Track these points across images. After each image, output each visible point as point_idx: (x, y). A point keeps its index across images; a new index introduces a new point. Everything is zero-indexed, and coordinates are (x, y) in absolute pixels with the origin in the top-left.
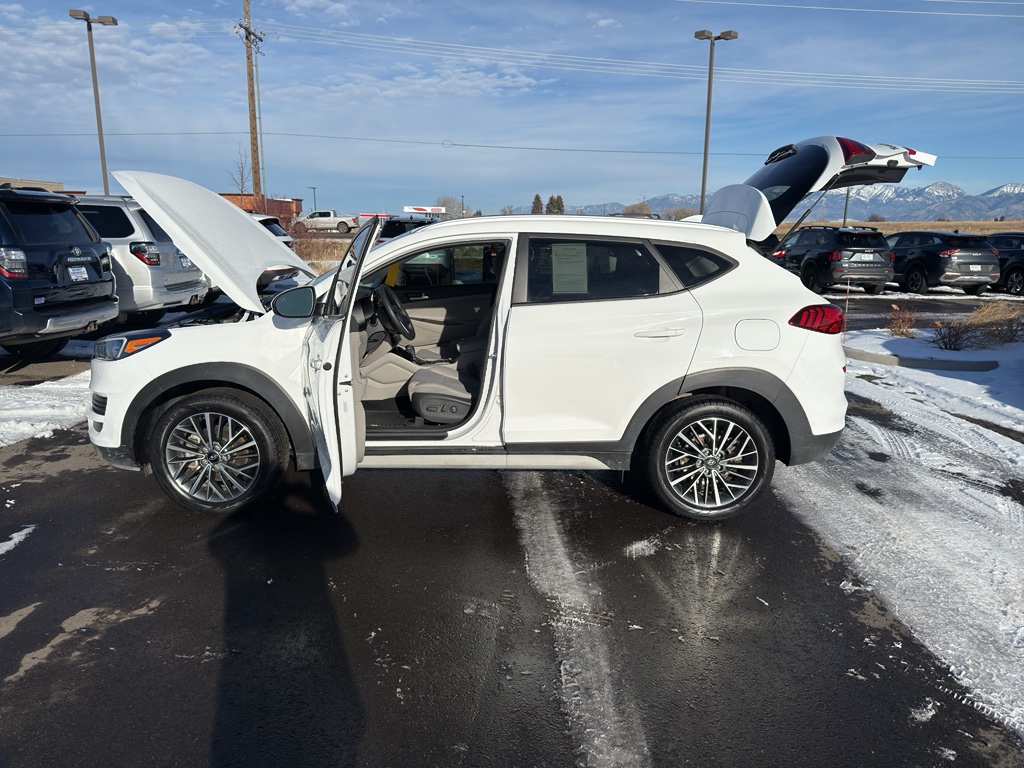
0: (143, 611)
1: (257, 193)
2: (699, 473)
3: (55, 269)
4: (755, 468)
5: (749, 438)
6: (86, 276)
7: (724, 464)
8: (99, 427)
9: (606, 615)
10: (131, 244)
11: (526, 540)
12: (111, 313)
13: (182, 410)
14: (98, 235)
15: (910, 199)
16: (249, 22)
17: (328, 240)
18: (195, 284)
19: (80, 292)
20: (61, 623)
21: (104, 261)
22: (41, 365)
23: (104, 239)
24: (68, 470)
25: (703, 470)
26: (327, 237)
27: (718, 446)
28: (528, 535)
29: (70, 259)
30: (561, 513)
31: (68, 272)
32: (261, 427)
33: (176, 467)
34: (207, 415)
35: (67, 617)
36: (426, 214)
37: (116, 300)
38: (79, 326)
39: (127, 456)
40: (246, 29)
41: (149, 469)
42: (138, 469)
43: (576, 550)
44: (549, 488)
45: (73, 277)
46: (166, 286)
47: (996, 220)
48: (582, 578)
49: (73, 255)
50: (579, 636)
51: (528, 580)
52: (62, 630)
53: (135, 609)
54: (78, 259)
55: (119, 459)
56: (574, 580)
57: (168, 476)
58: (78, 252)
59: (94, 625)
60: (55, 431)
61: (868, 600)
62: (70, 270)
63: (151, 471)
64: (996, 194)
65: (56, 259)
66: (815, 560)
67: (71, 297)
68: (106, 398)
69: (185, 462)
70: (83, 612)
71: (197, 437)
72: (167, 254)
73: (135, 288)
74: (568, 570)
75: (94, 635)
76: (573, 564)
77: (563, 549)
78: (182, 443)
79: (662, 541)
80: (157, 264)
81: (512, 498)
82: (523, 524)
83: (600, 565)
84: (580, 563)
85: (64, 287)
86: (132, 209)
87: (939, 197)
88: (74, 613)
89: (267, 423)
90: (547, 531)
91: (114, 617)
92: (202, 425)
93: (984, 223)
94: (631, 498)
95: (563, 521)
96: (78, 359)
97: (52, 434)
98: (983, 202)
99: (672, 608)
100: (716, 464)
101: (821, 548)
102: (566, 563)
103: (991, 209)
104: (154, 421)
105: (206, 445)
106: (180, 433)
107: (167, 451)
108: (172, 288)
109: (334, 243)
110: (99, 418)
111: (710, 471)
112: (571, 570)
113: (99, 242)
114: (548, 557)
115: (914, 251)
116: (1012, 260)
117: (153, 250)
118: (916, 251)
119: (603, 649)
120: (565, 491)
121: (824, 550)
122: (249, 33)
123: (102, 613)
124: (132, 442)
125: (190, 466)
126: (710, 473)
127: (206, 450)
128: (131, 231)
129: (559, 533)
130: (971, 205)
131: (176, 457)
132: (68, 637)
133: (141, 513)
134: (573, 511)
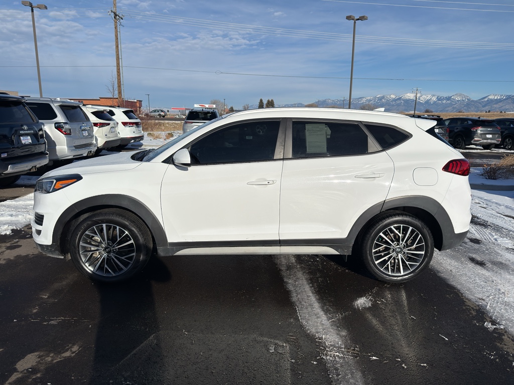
0: (67, 354)
1: (120, 97)
2: (391, 256)
3: (13, 137)
4: (423, 253)
5: (420, 235)
6: (30, 141)
7: (406, 250)
8: (39, 232)
9: (354, 350)
10: (55, 124)
11: (294, 299)
12: (45, 162)
13: (89, 222)
14: (37, 119)
15: (444, 102)
16: (116, 10)
17: (157, 121)
18: (90, 145)
19: (27, 150)
20: (15, 365)
21: (41, 133)
22: (5, 190)
23: (40, 121)
24: (20, 255)
25: (394, 254)
26: (156, 120)
27: (403, 240)
28: (295, 294)
29: (22, 132)
30: (311, 279)
31: (20, 139)
32: (136, 232)
33: (86, 256)
34: (104, 225)
35: (20, 360)
36: (206, 108)
37: (47, 154)
38: (27, 169)
39: (56, 250)
40: (115, 13)
41: (69, 257)
42: (63, 257)
43: (325, 305)
44: (300, 263)
45: (23, 142)
46: (74, 146)
47: (486, 112)
48: (333, 324)
49: (23, 130)
50: (342, 366)
51: (301, 326)
52: (16, 370)
53: (63, 353)
54: (26, 132)
55: (51, 252)
56: (329, 325)
57: (81, 261)
58: (26, 128)
59: (37, 365)
60: (13, 230)
61: (504, 335)
62: (22, 138)
63: (70, 258)
64: (486, 99)
65: (13, 132)
66: (464, 308)
67: (22, 152)
68: (43, 216)
69: (91, 253)
70: (29, 356)
71: (98, 238)
72: (75, 129)
73: (57, 147)
74: (323, 318)
75: (37, 373)
76: (326, 314)
77: (317, 304)
78: (89, 241)
79: (373, 297)
80: (70, 134)
81: (280, 270)
82: (291, 287)
83: (342, 315)
84: (330, 314)
85: (18, 147)
86: (56, 105)
87: (458, 101)
88: (23, 356)
89: (140, 230)
90: (305, 291)
91: (49, 359)
92: (101, 231)
93: (481, 113)
94: (348, 269)
95: (313, 284)
96: (26, 186)
97: (11, 232)
98: (480, 103)
99: (392, 344)
100: (402, 250)
101: (465, 300)
102: (322, 313)
103: (484, 106)
104: (72, 228)
105: (104, 243)
106: (88, 236)
107: (80, 247)
108: (78, 147)
109: (160, 123)
110: (39, 227)
111: (397, 255)
112: (326, 318)
113: (38, 122)
114: (309, 309)
115: (458, 128)
116: (506, 132)
117: (67, 127)
118: (459, 128)
119: (359, 375)
120: (309, 265)
121: (467, 301)
122: (116, 15)
123: (42, 356)
124: (59, 241)
125: (94, 255)
126: (397, 256)
127: (103, 246)
128: (55, 116)
129: (313, 293)
130: (474, 105)
131: (86, 250)
132: (20, 375)
133: (64, 283)
134: (318, 278)
